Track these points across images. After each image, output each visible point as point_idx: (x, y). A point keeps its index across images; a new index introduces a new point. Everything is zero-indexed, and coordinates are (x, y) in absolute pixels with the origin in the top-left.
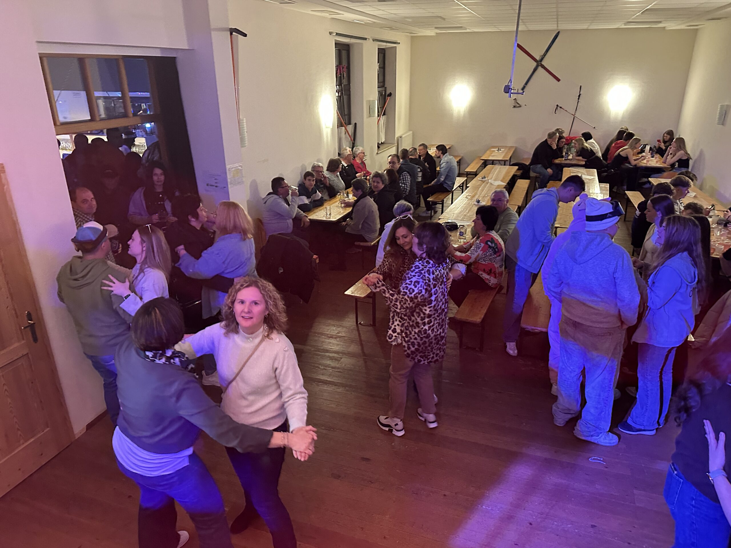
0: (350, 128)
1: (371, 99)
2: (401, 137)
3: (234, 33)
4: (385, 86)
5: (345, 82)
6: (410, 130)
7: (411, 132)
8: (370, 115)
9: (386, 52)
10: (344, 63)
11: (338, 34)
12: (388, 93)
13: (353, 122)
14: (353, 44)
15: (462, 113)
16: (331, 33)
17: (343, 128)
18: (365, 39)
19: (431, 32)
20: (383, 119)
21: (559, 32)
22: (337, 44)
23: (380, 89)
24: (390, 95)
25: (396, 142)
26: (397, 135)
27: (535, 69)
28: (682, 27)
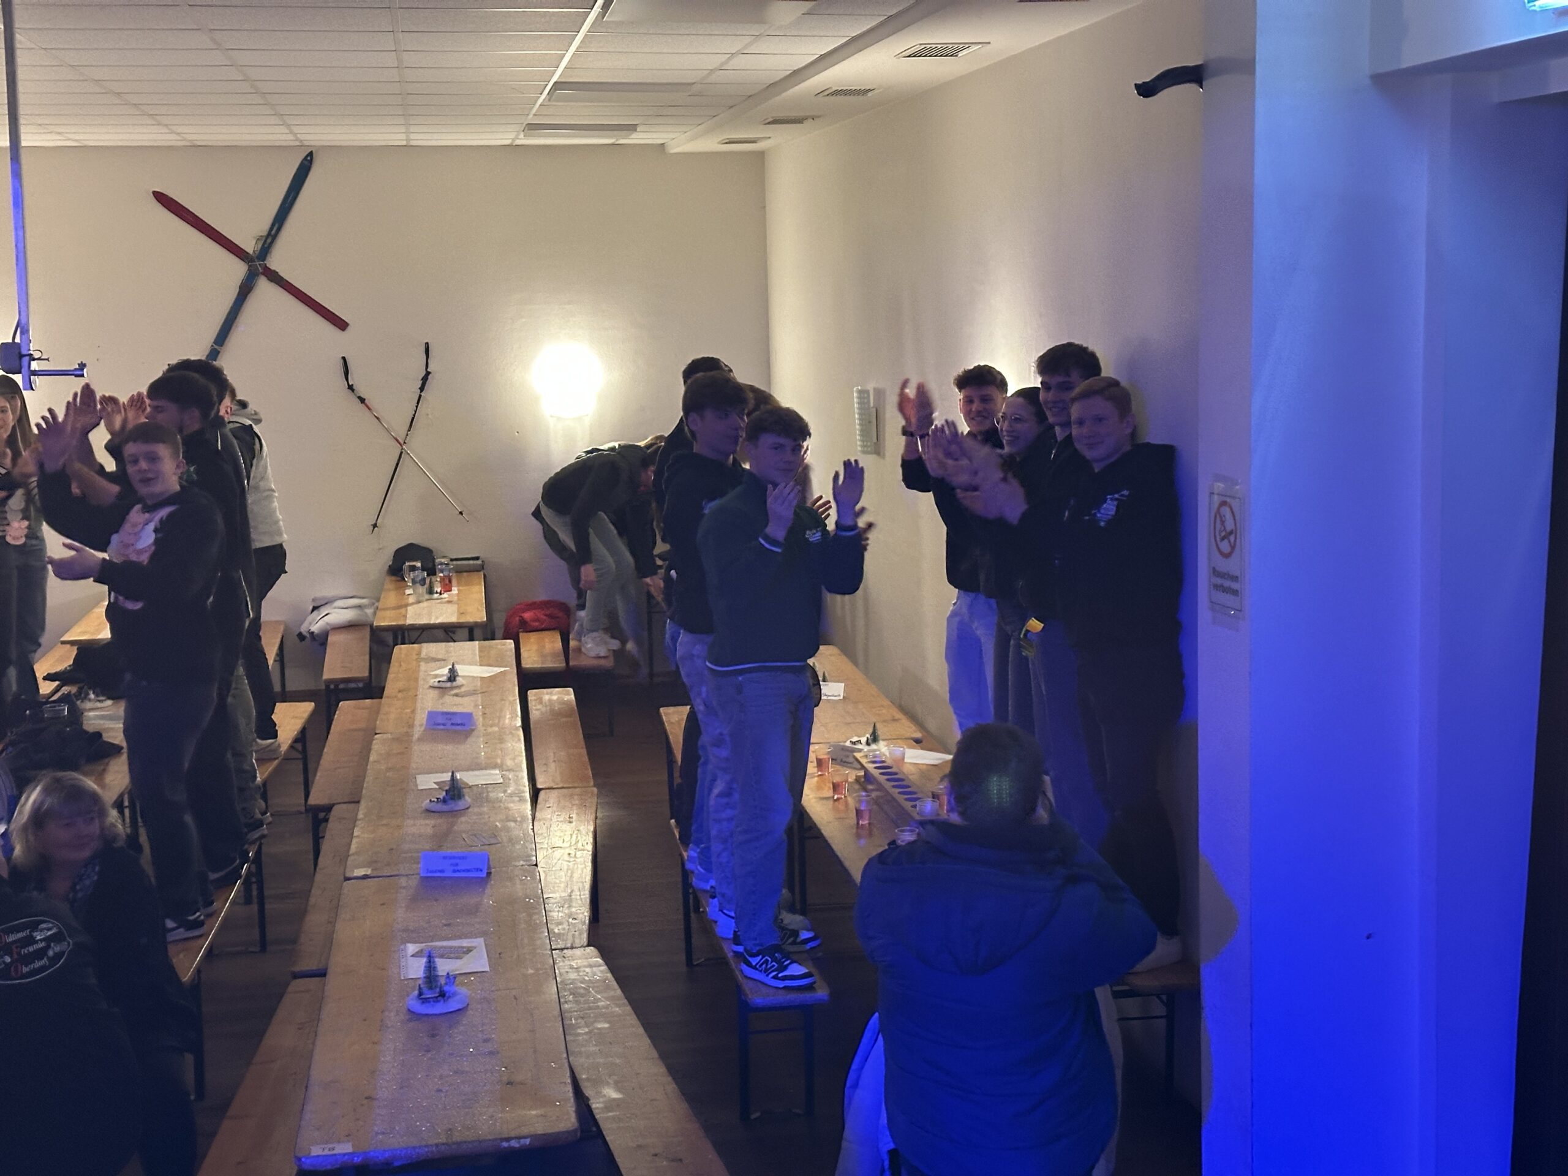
21: (311, 154)
27: (245, 290)
28: (710, 144)
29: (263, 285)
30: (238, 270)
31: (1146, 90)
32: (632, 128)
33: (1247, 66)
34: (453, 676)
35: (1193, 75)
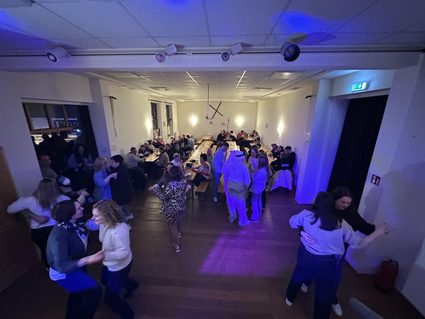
0: (158, 130)
1: (164, 121)
2: (175, 133)
3: (111, 98)
4: (169, 117)
5: (155, 115)
6: (178, 131)
7: (179, 131)
8: (164, 125)
9: (169, 106)
10: (154, 109)
11: (151, 100)
12: (170, 119)
13: (159, 128)
14: (157, 103)
15: (195, 125)
16: (149, 100)
17: (155, 130)
18: (161, 102)
19: (183, 101)
20: (169, 127)
21: (221, 102)
22: (151, 103)
23: (167, 118)
24: (171, 119)
25: (174, 134)
26: (174, 132)
27: (215, 113)
28: (254, 101)
29: (217, 112)
30: (215, 111)
31: (306, 98)
32: (248, 100)
33: (316, 96)
34: (231, 144)
35: (310, 96)
